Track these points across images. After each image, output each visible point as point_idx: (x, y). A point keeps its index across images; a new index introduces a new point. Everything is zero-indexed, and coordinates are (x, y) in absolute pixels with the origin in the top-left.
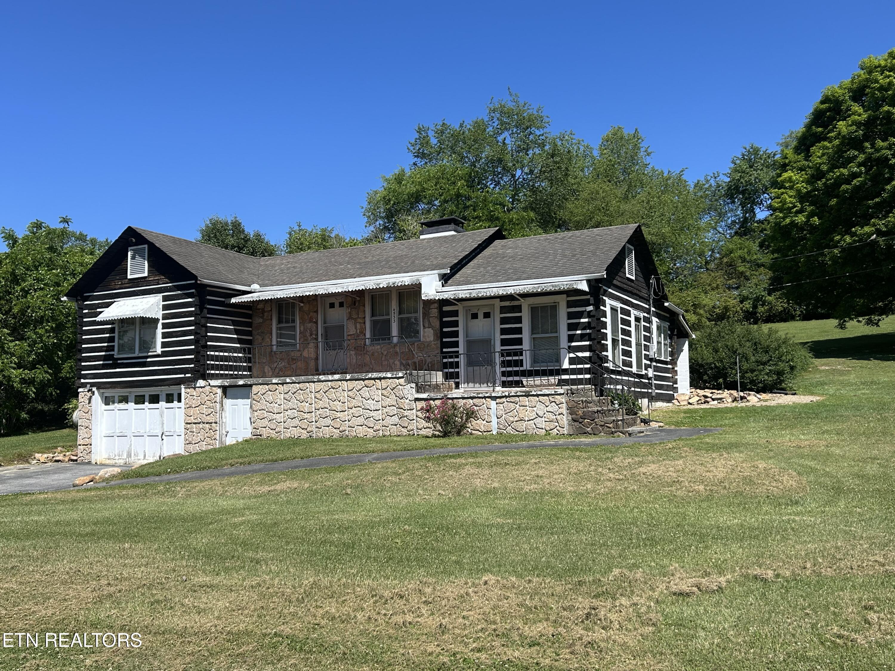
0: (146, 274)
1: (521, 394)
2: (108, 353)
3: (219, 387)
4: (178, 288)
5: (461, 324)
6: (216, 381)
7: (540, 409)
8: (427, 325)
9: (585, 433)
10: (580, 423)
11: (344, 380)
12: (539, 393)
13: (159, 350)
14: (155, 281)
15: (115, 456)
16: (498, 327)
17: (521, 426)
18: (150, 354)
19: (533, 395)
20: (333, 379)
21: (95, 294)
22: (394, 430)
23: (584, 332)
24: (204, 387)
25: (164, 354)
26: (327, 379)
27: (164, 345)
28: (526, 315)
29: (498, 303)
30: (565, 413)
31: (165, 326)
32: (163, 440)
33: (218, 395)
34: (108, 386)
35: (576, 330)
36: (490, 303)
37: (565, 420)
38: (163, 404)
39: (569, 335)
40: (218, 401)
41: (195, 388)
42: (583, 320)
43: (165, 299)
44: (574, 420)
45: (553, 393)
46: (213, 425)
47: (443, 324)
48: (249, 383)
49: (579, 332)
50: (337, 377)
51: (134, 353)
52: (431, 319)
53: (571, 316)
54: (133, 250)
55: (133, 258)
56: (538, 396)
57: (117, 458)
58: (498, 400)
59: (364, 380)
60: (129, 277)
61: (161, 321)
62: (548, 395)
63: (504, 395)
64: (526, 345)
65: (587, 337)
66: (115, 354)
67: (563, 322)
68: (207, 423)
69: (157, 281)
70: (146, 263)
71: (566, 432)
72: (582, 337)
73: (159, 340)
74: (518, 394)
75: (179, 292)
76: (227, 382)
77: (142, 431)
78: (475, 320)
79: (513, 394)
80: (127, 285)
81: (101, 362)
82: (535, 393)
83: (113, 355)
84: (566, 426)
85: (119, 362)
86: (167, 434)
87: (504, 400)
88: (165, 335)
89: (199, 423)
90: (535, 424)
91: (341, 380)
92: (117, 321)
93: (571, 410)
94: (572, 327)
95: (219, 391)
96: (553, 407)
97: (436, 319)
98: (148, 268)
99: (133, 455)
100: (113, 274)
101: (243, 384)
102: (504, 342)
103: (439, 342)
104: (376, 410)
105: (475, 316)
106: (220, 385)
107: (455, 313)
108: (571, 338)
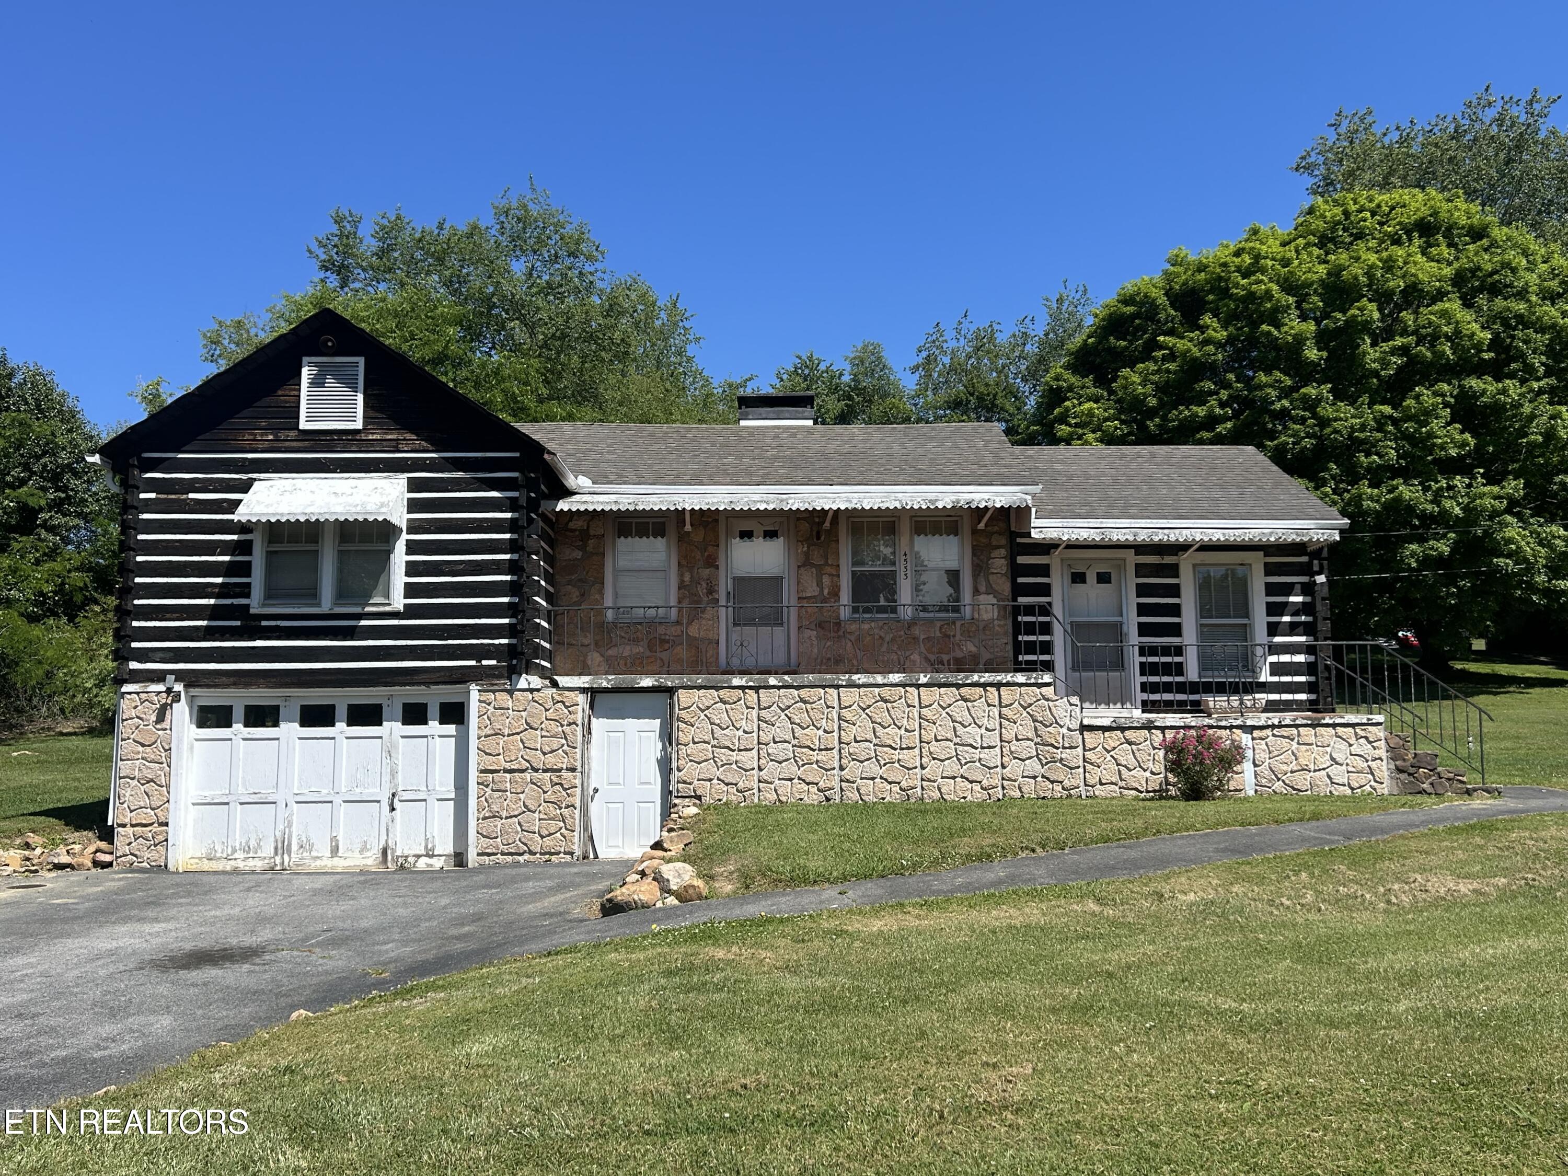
0: (359, 425)
1: (1305, 722)
2: (228, 601)
3: (583, 690)
4: (457, 465)
5: (1056, 591)
6: (576, 678)
7: (1340, 751)
8: (983, 588)
9: (1420, 793)
10: (1410, 774)
11: (911, 685)
12: (1338, 721)
13: (399, 601)
14: (385, 443)
15: (234, 851)
16: (1132, 601)
17: (1302, 781)
18: (369, 609)
19: (1327, 725)
20: (885, 681)
21: (180, 456)
22: (1029, 787)
23: (1296, 619)
24: (538, 690)
25: (411, 612)
26: (871, 681)
27: (411, 591)
28: (1187, 583)
29: (1132, 558)
30: (1384, 758)
31: (412, 547)
32: (393, 809)
33: (580, 708)
34: (224, 680)
35: (1282, 615)
36: (1118, 556)
37: (1384, 769)
38: (392, 728)
39: (1269, 624)
40: (579, 722)
41: (511, 692)
42: (1292, 599)
43: (414, 486)
44: (1399, 770)
45: (1365, 721)
46: (565, 774)
47: (1018, 590)
48: (669, 684)
49: (1286, 619)
50: (895, 678)
51: (319, 605)
52: (991, 577)
53: (1271, 589)
54: (316, 364)
55: (317, 382)
56: (1334, 726)
57: (240, 855)
58: (1256, 733)
59: (958, 686)
60: (304, 425)
61: (405, 537)
62: (1353, 725)
63: (1270, 723)
64: (1189, 637)
65: (1301, 629)
66: (256, 603)
67: (1259, 601)
68: (545, 771)
69: (394, 443)
70: (360, 397)
71: (1386, 792)
72: (1293, 629)
73: (399, 579)
74: (1298, 722)
75: (460, 474)
76: (609, 681)
77: (324, 791)
78: (1080, 587)
79: (1287, 722)
80: (295, 444)
81: (204, 623)
82: (1331, 722)
83: (247, 607)
84: (1387, 781)
85: (264, 623)
86: (406, 796)
87: (1268, 732)
88: (412, 569)
89: (523, 771)
90: (1329, 776)
91: (904, 686)
92: (260, 527)
93: (1395, 753)
94: (1274, 609)
95: (582, 700)
96: (1362, 748)
97: (1004, 578)
98: (365, 412)
99: (294, 847)
100: (246, 413)
101: (653, 687)
102: (1144, 630)
103: (1009, 622)
104: (990, 747)
105: (1078, 578)
106: (586, 685)
107: (1045, 570)
108: (1273, 629)
